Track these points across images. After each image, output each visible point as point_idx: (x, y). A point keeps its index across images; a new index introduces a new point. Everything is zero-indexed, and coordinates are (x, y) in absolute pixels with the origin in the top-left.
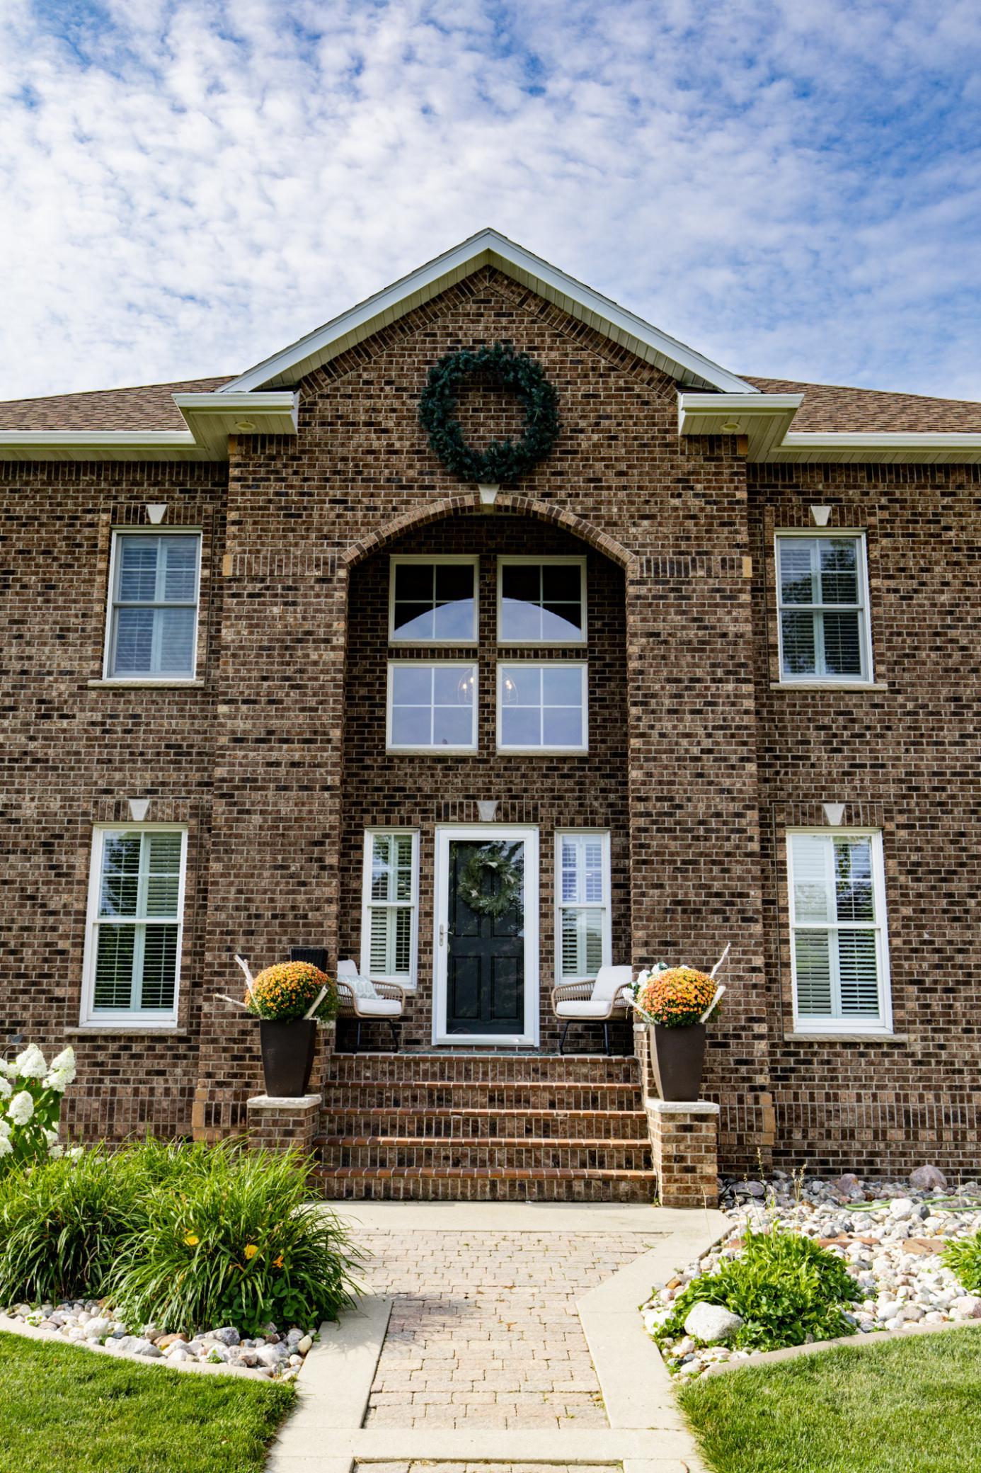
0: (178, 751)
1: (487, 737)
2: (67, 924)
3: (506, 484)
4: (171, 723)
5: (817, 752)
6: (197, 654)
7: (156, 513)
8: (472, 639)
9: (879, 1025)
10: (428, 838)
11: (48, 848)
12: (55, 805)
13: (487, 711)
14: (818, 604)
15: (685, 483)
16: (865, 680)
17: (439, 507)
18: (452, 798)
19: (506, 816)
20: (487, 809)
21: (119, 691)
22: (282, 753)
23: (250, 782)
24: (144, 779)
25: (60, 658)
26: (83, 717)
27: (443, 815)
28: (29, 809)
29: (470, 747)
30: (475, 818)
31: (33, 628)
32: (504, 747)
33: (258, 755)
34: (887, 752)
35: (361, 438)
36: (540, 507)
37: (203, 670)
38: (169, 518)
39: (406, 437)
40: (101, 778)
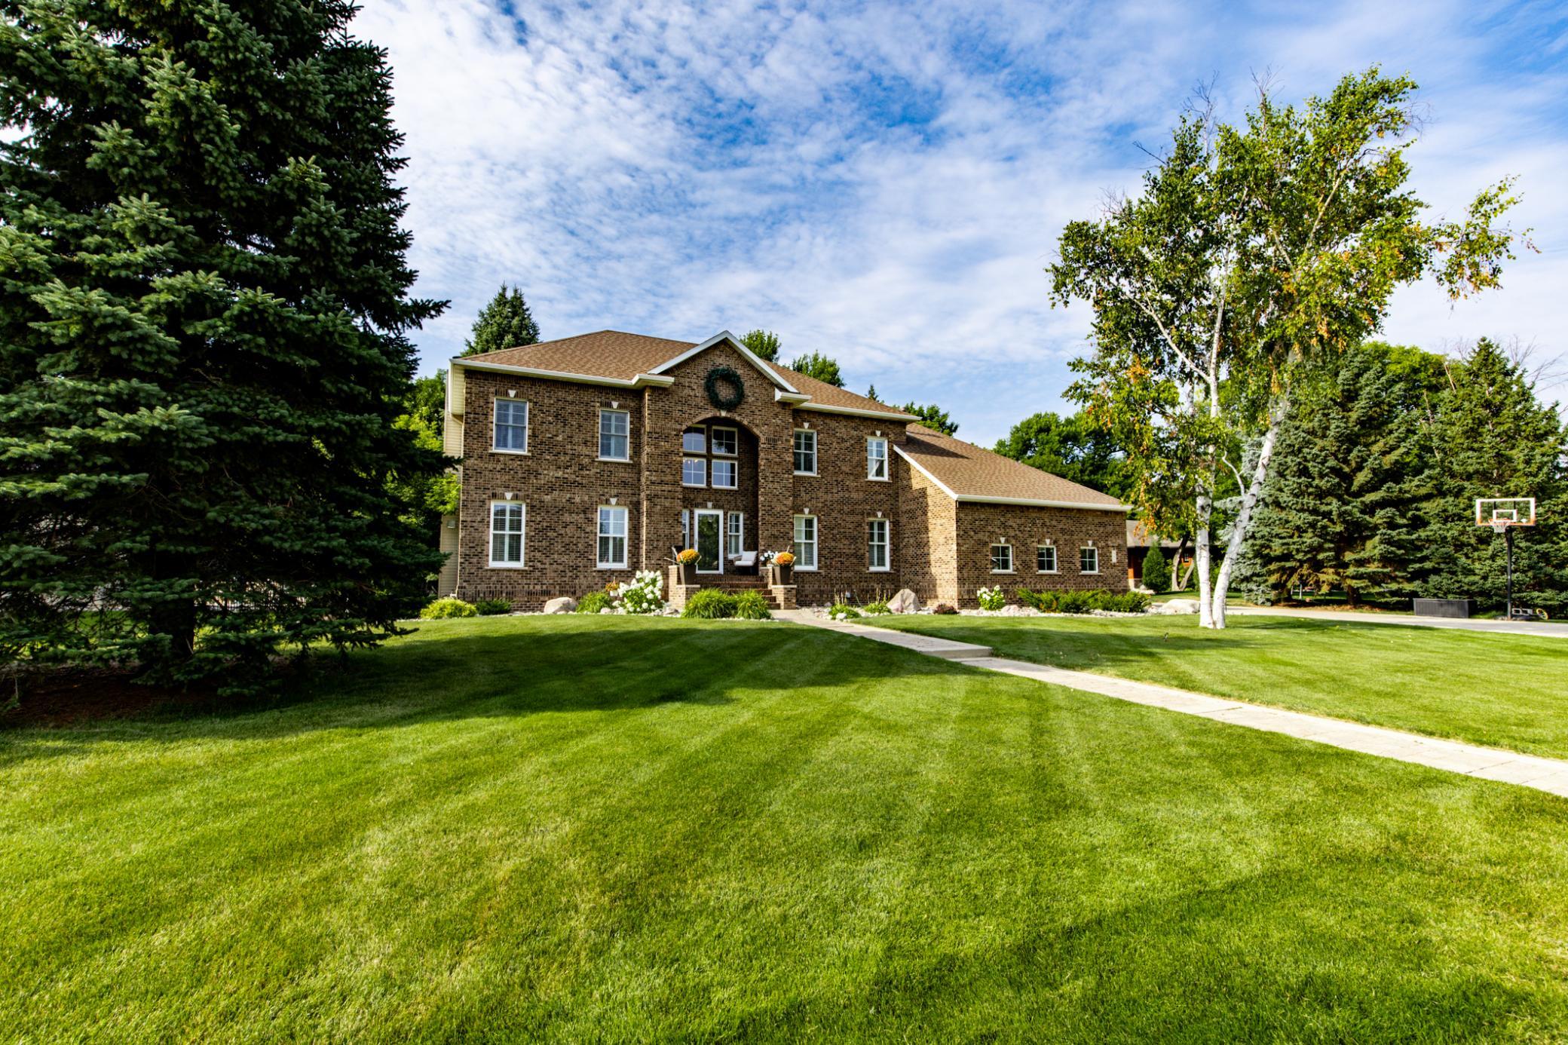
0: (625, 484)
1: (709, 483)
2: (592, 536)
3: (729, 411)
4: (622, 474)
5: (803, 494)
6: (628, 452)
7: (615, 404)
8: (704, 452)
9: (814, 568)
10: (692, 513)
11: (585, 512)
12: (586, 498)
13: (709, 475)
14: (803, 451)
15: (776, 415)
16: (814, 474)
17: (709, 415)
18: (699, 500)
19: (715, 507)
20: (710, 504)
21: (605, 463)
22: (666, 488)
23: (656, 496)
24: (614, 491)
25: (585, 451)
26: (594, 470)
27: (697, 506)
28: (577, 500)
29: (704, 486)
30: (706, 507)
31: (575, 440)
32: (714, 486)
33: (658, 488)
34: (820, 494)
35: (687, 391)
36: (738, 418)
37: (631, 458)
38: (620, 407)
39: (700, 392)
40: (600, 490)
